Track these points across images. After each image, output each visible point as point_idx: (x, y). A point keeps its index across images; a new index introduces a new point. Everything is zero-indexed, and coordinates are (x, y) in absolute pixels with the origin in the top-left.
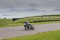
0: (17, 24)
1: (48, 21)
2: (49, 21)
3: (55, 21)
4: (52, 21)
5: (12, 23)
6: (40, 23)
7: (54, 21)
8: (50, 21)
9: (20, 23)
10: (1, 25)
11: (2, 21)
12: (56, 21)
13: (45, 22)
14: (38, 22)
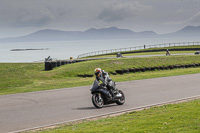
0: (59, 82)
1: (161, 68)
2: (166, 68)
3: (186, 67)
4: (175, 67)
5: (44, 78)
6: (137, 74)
7: (182, 67)
8: (171, 68)
9: (70, 75)
10: (7, 86)
11: (11, 71)
12: (190, 66)
13: (151, 73)
14: (131, 71)
